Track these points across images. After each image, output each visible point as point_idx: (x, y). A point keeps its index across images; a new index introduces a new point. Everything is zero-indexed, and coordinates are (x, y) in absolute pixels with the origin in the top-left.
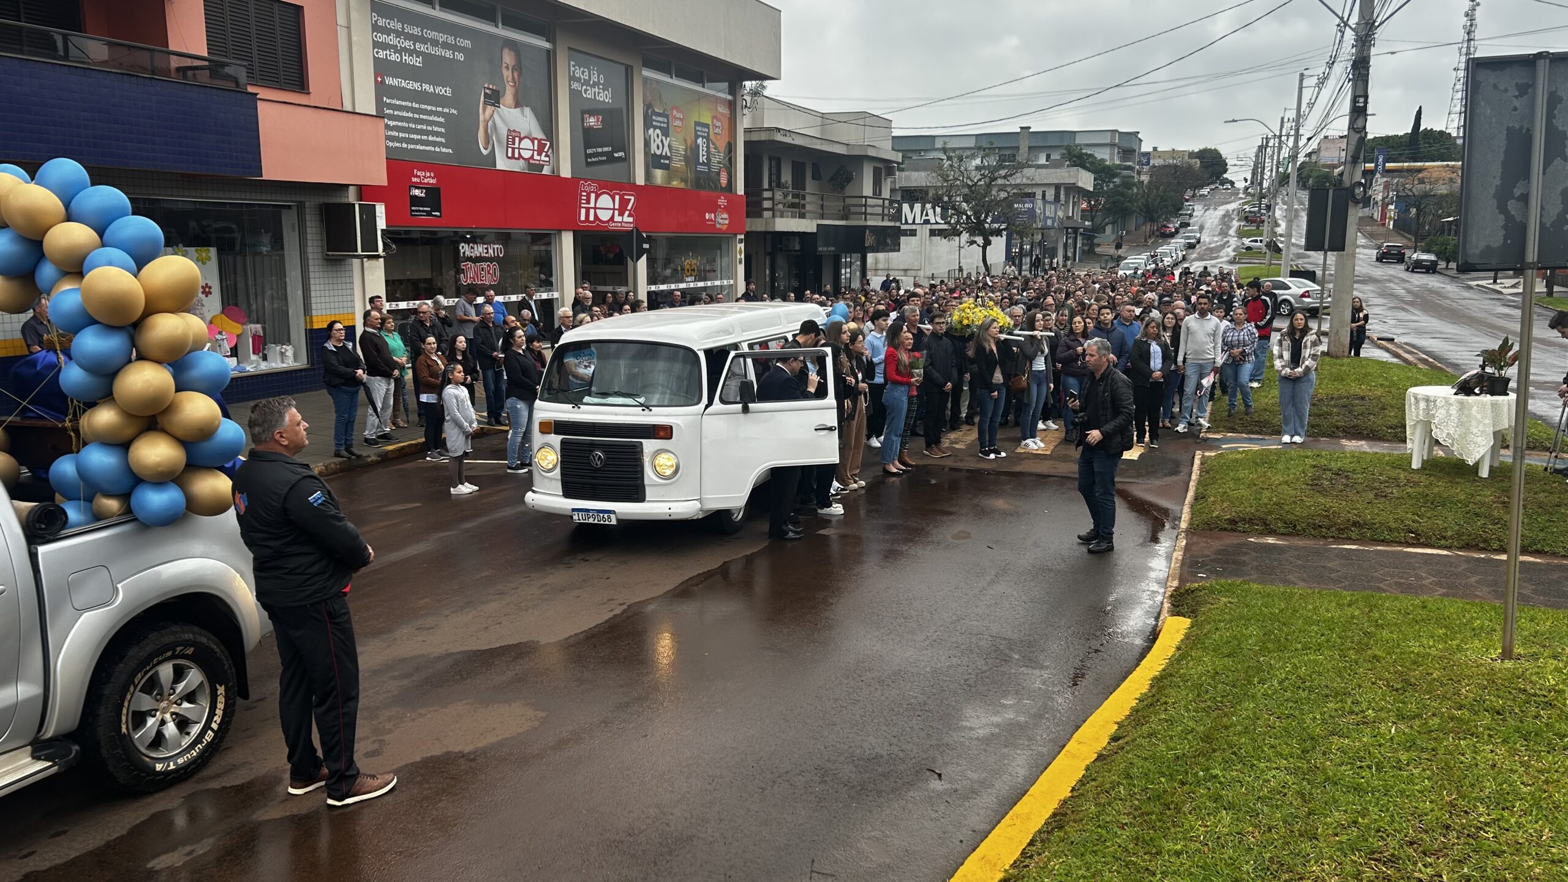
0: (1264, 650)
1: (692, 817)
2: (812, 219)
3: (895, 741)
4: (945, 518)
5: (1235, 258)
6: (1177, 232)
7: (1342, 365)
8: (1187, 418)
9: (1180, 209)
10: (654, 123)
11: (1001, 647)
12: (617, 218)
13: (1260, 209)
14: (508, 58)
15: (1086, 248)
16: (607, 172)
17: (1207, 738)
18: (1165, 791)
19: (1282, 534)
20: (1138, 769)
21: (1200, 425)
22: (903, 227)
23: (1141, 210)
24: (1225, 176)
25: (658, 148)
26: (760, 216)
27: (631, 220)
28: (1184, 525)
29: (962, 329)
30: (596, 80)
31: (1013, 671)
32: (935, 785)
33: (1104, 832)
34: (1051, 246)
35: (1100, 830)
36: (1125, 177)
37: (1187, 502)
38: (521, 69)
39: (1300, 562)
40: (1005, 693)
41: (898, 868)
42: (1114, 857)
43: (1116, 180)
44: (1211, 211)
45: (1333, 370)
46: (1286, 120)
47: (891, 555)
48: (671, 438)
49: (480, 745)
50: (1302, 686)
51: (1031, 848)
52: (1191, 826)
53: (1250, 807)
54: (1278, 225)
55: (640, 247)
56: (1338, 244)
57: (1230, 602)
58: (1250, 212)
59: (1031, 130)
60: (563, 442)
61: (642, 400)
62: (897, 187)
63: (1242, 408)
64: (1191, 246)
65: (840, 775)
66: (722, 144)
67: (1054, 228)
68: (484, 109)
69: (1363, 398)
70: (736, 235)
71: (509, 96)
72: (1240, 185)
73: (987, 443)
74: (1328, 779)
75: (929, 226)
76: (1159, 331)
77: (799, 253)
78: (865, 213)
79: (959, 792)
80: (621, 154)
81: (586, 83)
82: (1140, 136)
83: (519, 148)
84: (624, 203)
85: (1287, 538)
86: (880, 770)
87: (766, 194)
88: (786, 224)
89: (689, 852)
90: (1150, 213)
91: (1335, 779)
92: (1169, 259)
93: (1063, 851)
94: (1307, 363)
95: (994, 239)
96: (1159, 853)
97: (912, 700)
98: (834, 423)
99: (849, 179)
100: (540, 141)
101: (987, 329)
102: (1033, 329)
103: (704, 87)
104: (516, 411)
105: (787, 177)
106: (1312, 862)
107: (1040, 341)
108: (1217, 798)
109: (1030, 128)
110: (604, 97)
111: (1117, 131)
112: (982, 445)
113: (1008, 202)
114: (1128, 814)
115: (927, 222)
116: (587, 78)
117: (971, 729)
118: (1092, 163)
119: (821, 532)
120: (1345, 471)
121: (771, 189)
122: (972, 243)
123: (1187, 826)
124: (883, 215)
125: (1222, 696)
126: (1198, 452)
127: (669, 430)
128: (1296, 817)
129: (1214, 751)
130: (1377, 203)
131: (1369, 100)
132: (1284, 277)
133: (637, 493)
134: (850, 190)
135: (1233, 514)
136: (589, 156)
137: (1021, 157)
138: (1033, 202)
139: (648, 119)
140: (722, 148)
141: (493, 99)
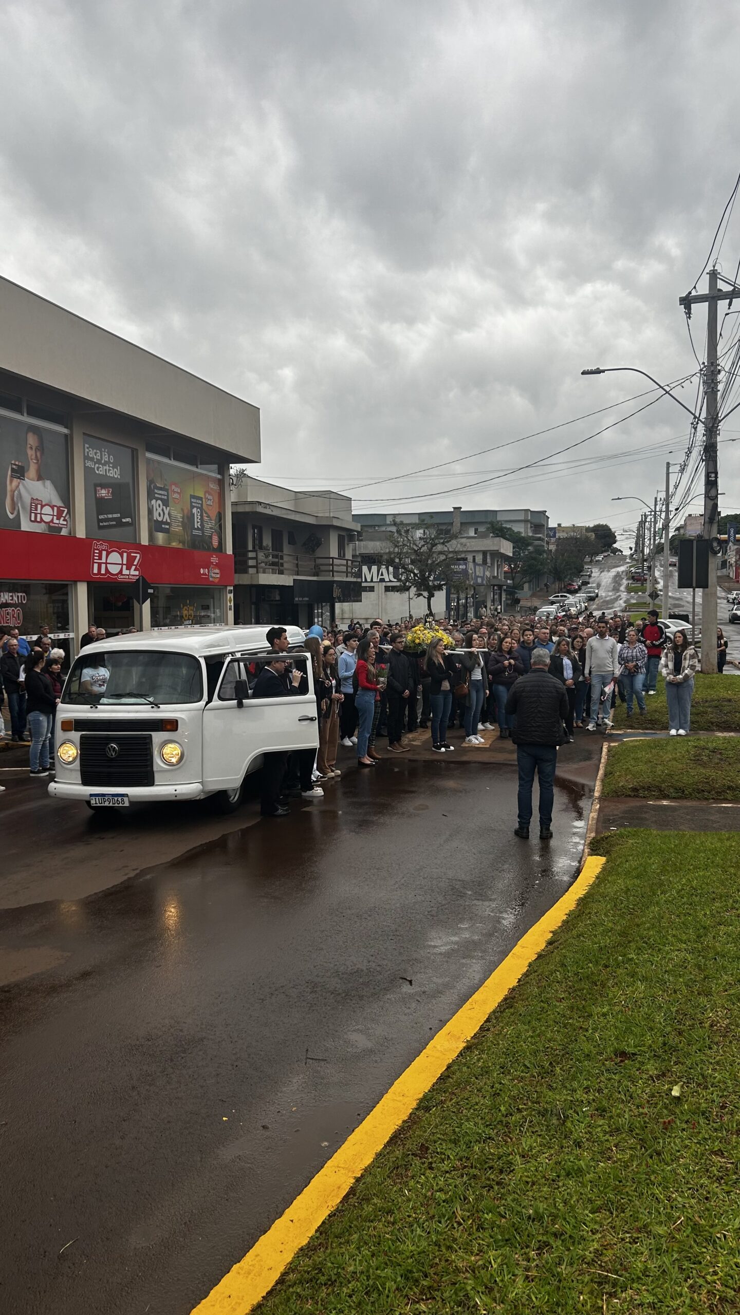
0: (664, 871)
1: (202, 1024)
2: (289, 575)
3: (371, 958)
4: (407, 795)
5: (626, 608)
6: (580, 588)
7: (713, 678)
8: (595, 719)
9: (581, 571)
10: (156, 495)
11: (457, 887)
12: (125, 572)
13: (643, 570)
14: (32, 440)
15: (509, 602)
16: (116, 534)
17: (623, 934)
18: (592, 973)
19: (674, 798)
20: (571, 959)
21: (606, 724)
22: (363, 585)
23: (551, 572)
24: (615, 546)
25: (160, 515)
26: (246, 572)
27: (137, 573)
28: (597, 794)
29: (415, 647)
30: (107, 460)
31: (467, 903)
32: (406, 988)
33: (546, 1005)
34: (482, 599)
35: (542, 1004)
36: (537, 546)
37: (598, 778)
38: (43, 449)
39: (688, 817)
40: (462, 920)
41: (379, 1051)
42: (555, 1022)
43: (529, 548)
44: (605, 573)
45: (706, 681)
46: (658, 499)
47: (363, 825)
48: (176, 730)
49: (13, 980)
50: (695, 893)
51: (488, 1024)
52: (614, 995)
53: (659, 978)
54: (658, 583)
55: (145, 592)
56: (703, 583)
57: (636, 843)
58: (636, 573)
59: (462, 510)
60: (82, 737)
61: (151, 699)
62: (357, 554)
63: (638, 710)
64: (591, 599)
65: (328, 986)
66: (214, 513)
67: (483, 585)
68: (11, 482)
69: (730, 700)
70: (226, 586)
71: (32, 471)
72: (627, 552)
73: (438, 740)
74: (717, 954)
75: (384, 584)
76: (569, 648)
77: (279, 603)
78: (333, 571)
79: (427, 993)
80: (128, 520)
81: (99, 462)
82: (547, 514)
83: (41, 514)
84: (130, 561)
85: (678, 800)
86: (361, 980)
87: (251, 555)
88: (268, 579)
89: (200, 1050)
90: (558, 575)
91: (723, 953)
92: (575, 609)
93: (513, 1021)
94: (686, 671)
95: (436, 593)
96: (590, 1015)
97: (386, 929)
98: (314, 714)
99: (319, 544)
100: (58, 508)
101: (435, 647)
102: (471, 647)
103: (197, 467)
104: (38, 723)
105: (267, 541)
106: (709, 1010)
107: (477, 656)
108: (633, 975)
109: (461, 508)
110: (114, 474)
111: (529, 510)
112: (435, 741)
113: (447, 563)
114: (565, 992)
115: (382, 580)
116: (99, 458)
117: (435, 947)
118: (510, 535)
119: (305, 809)
120: (719, 749)
121: (254, 550)
122: (419, 595)
123: (611, 995)
124: (347, 573)
125: (633, 905)
126: (605, 743)
127: (175, 723)
128: (695, 981)
129: (630, 942)
130: (731, 565)
131: (719, 476)
132: (664, 619)
133: (148, 780)
134: (319, 553)
135: (635, 784)
136: (100, 520)
137: (455, 530)
138: (466, 564)
139: (151, 492)
140: (213, 517)
141: (19, 474)
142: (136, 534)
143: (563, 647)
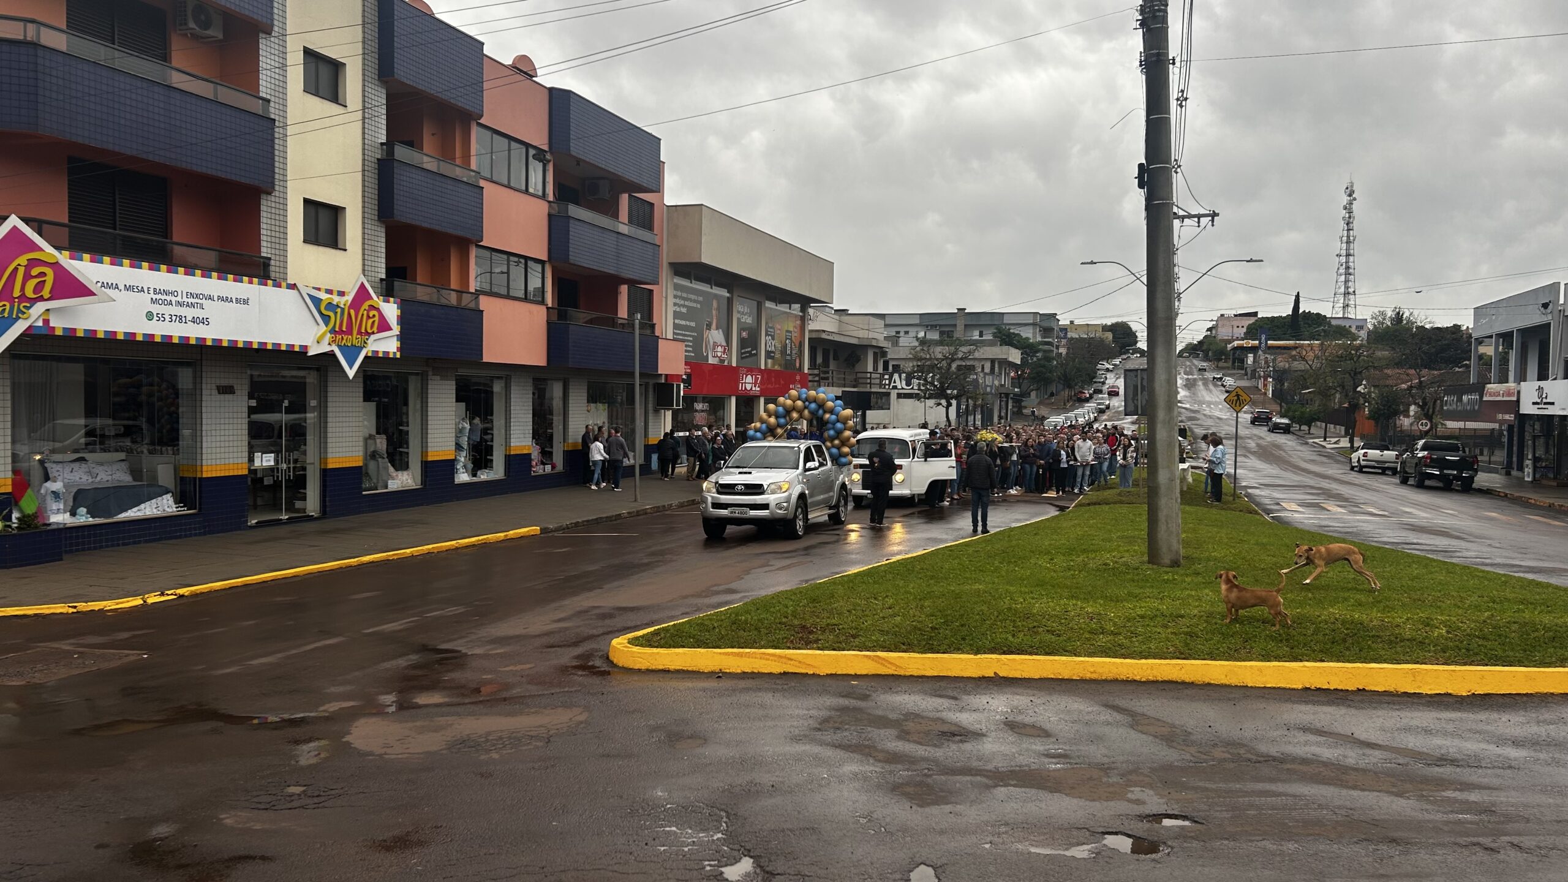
2: (838, 387)
10: (769, 333)
12: (754, 389)
14: (715, 302)
23: (1060, 379)
24: (1136, 346)
25: (770, 347)
27: (758, 387)
30: (747, 311)
36: (1046, 352)
38: (720, 309)
43: (1038, 354)
67: (992, 394)
68: (706, 332)
71: (714, 324)
81: (744, 313)
82: (1057, 314)
83: (717, 352)
84: (756, 381)
90: (1067, 382)
95: (951, 402)
98: (955, 465)
99: (858, 360)
100: (725, 347)
102: (1011, 442)
103: (790, 309)
107: (1015, 448)
109: (965, 309)
110: (750, 320)
111: (1038, 313)
115: (895, 387)
116: (744, 310)
118: (1019, 342)
122: (939, 404)
124: (880, 385)
134: (858, 368)
136: (742, 354)
137: (959, 333)
138: (976, 374)
139: (767, 331)
140: (797, 345)
141: (709, 327)
142: (758, 362)
143: (1061, 445)
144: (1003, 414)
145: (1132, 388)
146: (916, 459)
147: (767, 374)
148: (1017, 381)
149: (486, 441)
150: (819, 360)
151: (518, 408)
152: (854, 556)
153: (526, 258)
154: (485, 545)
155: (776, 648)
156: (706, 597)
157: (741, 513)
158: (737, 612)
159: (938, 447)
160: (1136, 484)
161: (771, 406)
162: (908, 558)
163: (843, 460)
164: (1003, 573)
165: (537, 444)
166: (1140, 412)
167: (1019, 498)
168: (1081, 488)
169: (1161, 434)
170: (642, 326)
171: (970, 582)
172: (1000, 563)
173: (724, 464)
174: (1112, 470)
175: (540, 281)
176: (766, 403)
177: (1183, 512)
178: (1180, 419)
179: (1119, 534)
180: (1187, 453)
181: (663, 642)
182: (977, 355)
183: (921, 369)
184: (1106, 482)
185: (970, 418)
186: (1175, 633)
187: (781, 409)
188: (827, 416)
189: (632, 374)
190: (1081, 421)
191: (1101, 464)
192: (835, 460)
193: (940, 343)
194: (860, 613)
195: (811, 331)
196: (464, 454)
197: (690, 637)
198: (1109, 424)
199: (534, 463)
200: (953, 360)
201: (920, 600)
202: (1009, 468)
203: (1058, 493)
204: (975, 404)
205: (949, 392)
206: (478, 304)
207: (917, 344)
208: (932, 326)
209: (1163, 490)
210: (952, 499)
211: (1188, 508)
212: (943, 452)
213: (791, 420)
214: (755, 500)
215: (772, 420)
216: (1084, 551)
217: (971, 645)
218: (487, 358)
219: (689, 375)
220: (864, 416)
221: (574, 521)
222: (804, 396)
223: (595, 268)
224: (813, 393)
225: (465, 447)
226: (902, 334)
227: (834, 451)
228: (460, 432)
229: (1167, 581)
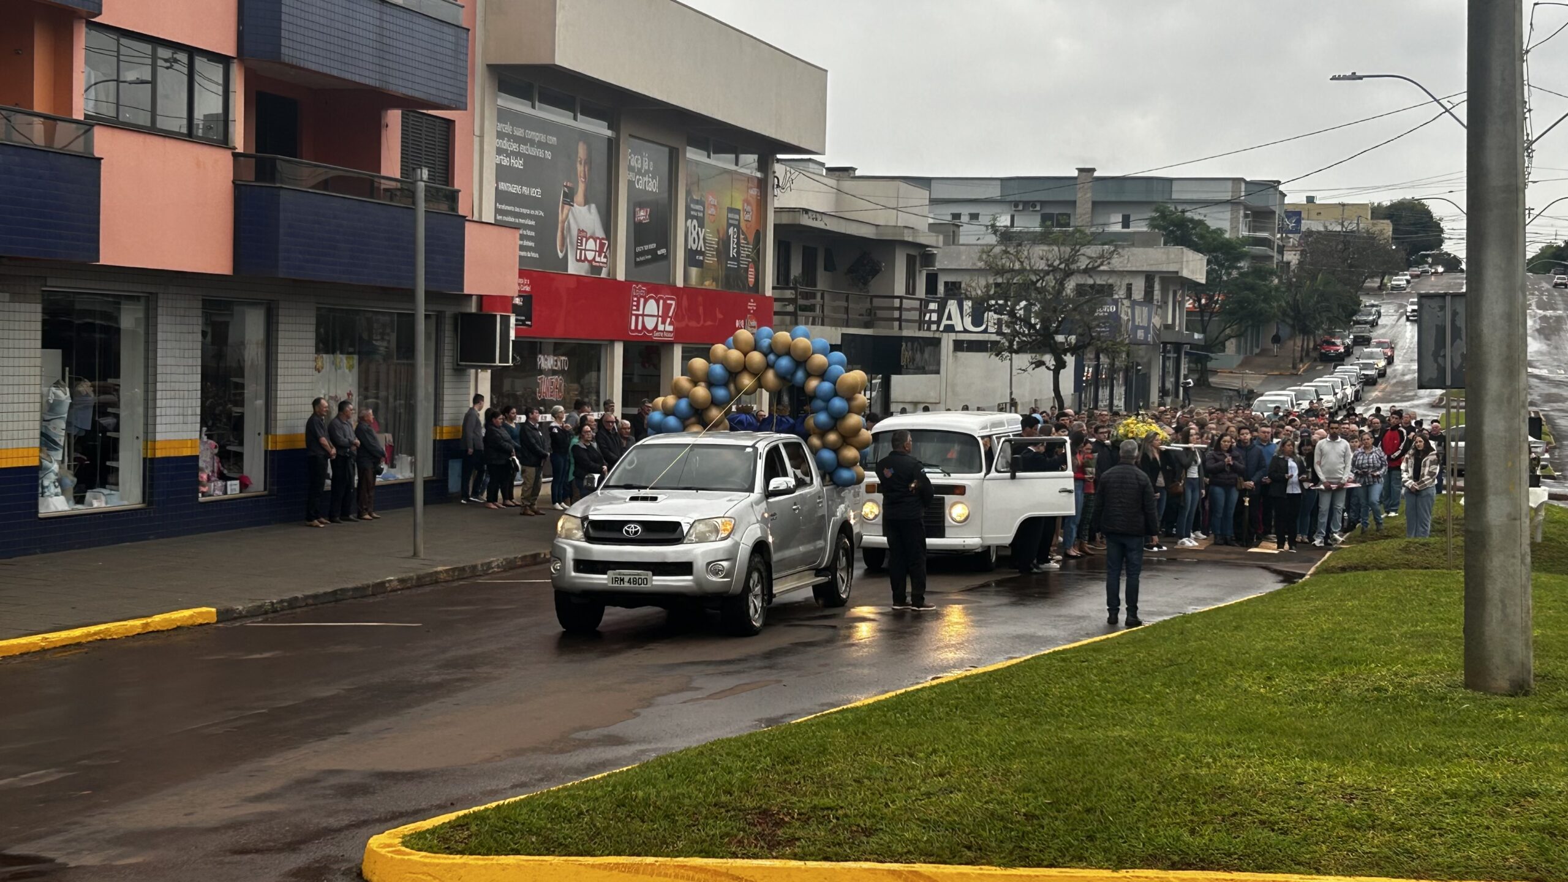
2: (833, 325)
8: (1323, 534)
10: (693, 213)
12: (661, 327)
14: (582, 152)
16: (650, 273)
23: (1285, 314)
25: (695, 242)
27: (671, 328)
30: (647, 168)
36: (1257, 259)
38: (591, 163)
43: (1241, 263)
48: (964, 494)
59: (1096, 174)
61: (947, 469)
66: (752, 233)
67: (1146, 343)
68: (563, 209)
71: (580, 194)
75: (953, 336)
78: (899, 320)
80: (665, 251)
81: (639, 171)
82: (1281, 188)
83: (585, 250)
84: (666, 312)
98: (1072, 487)
99: (875, 271)
100: (601, 240)
101: (1150, 442)
102: (1187, 442)
107: (1194, 453)
109: (1094, 170)
110: (653, 186)
115: (949, 328)
116: (640, 166)
124: (920, 322)
127: (963, 489)
133: (941, 534)
134: (876, 286)
136: (638, 255)
137: (1081, 216)
138: (1116, 302)
139: (688, 209)
140: (751, 238)
141: (569, 198)
142: (670, 272)
143: (1288, 448)
144: (1169, 385)
145: (1434, 332)
146: (993, 474)
147: (687, 295)
148: (1198, 319)
149: (104, 430)
150: (796, 270)
151: (170, 361)
152: (866, 671)
153: (192, 52)
154: (101, 644)
155: (707, 854)
156: (562, 751)
157: (635, 581)
158: (627, 783)
159: (1042, 449)
160: (1440, 528)
161: (699, 363)
162: (977, 676)
163: (845, 474)
164: (1171, 706)
165: (210, 437)
166: (1449, 382)
167: (1202, 556)
168: (1328, 536)
169: (1494, 425)
170: (432, 195)
171: (1103, 723)
172: (1164, 684)
173: (600, 480)
174: (1390, 499)
175: (219, 101)
176: (686, 357)
177: (1536, 587)
178: (1530, 398)
179: (1405, 628)
180: (1544, 467)
181: (474, 842)
182: (1117, 263)
183: (1002, 291)
184: (1378, 524)
185: (1104, 393)
186: (1520, 830)
187: (718, 369)
188: (813, 383)
189: (409, 295)
190: (1328, 400)
191: (1367, 488)
192: (829, 474)
193: (1043, 238)
194: (879, 785)
195: (779, 211)
196: (58, 455)
197: (530, 832)
198: (1385, 408)
199: (204, 476)
200: (1068, 274)
201: (1002, 759)
202: (1184, 493)
203: (1280, 545)
204: (1112, 365)
205: (1060, 338)
206: (89, 143)
207: (992, 239)
208: (1026, 204)
209: (1496, 538)
210: (1067, 556)
211: (1544, 578)
212: (1050, 460)
213: (738, 391)
214: (663, 554)
215: (701, 391)
216: (1335, 662)
217: (1105, 851)
218: (108, 256)
219: (527, 298)
220: (886, 386)
221: (286, 596)
222: (766, 342)
223: (335, 73)
224: (784, 336)
225: (61, 440)
226: (965, 218)
227: (827, 455)
228: (49, 409)
229: (1502, 724)
